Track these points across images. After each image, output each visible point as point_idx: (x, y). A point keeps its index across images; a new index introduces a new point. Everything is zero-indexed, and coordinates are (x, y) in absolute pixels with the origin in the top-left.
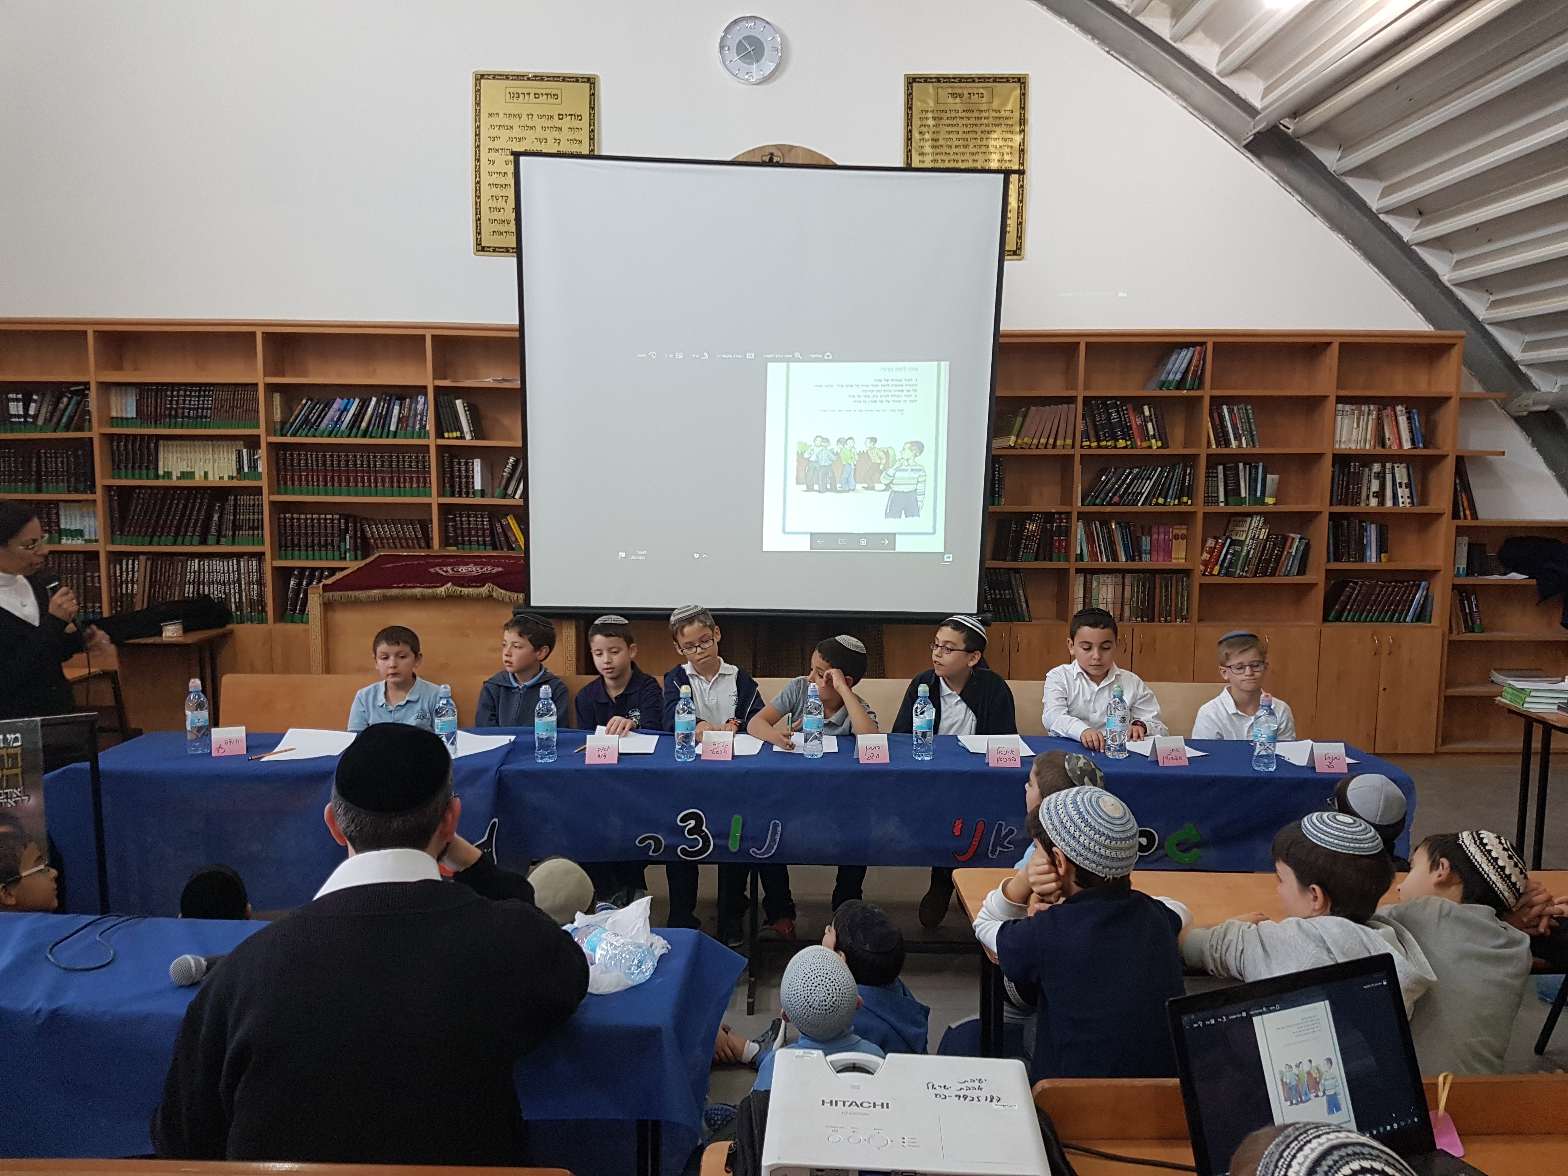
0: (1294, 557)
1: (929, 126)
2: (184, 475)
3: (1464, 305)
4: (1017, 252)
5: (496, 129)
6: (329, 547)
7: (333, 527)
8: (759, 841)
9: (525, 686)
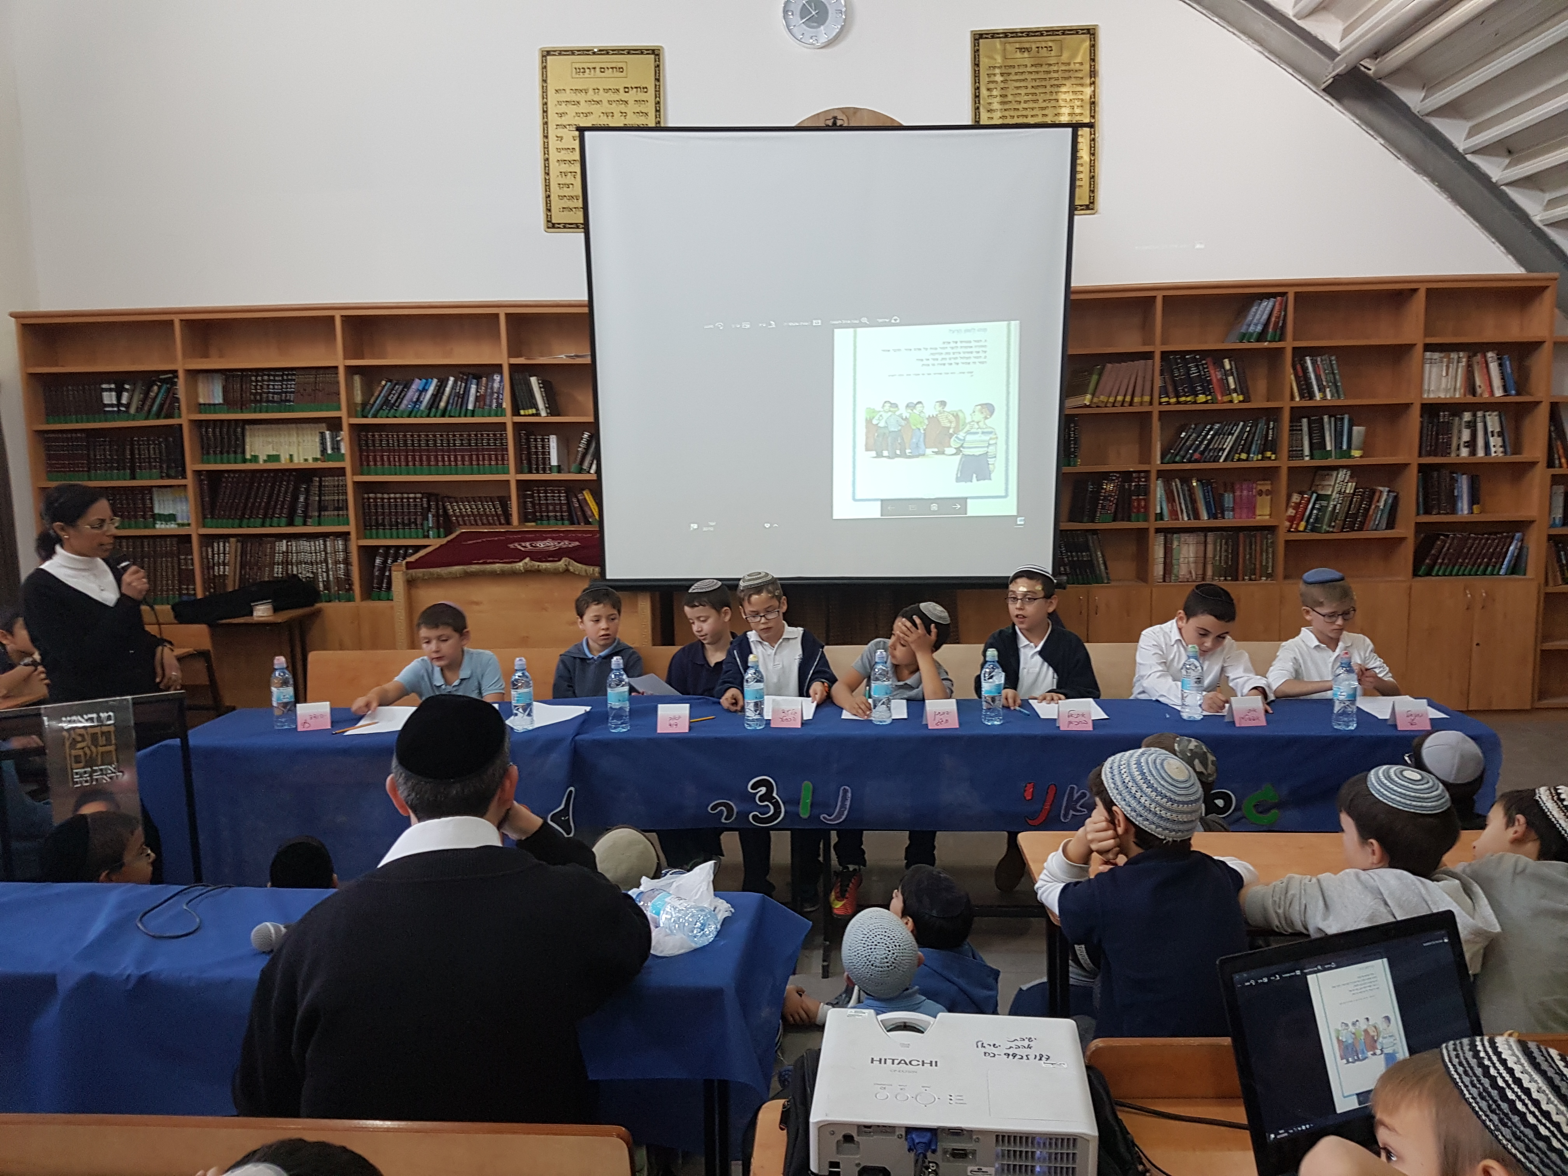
0: (1383, 510)
1: (996, 82)
2: (270, 458)
3: (1557, 246)
4: (1090, 207)
5: (564, 104)
6: (413, 526)
7: (415, 505)
8: (828, 808)
9: (600, 657)
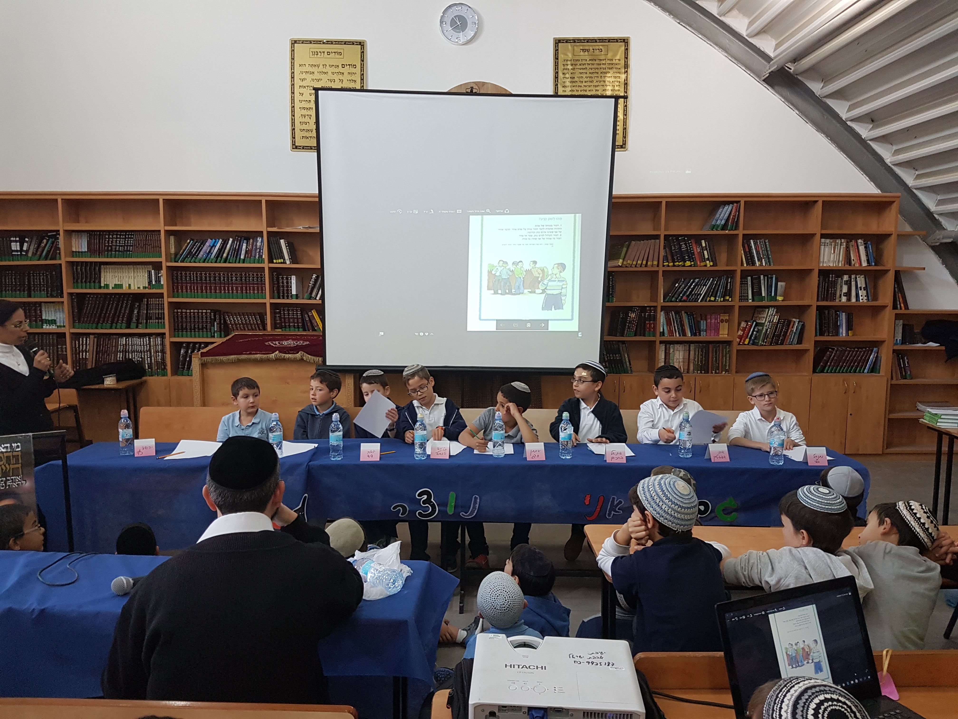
0: (795, 333)
1: (568, 69)
2: (117, 286)
3: (900, 177)
4: (623, 146)
5: (304, 73)
6: (205, 330)
7: (206, 317)
8: (466, 508)
9: (324, 414)
